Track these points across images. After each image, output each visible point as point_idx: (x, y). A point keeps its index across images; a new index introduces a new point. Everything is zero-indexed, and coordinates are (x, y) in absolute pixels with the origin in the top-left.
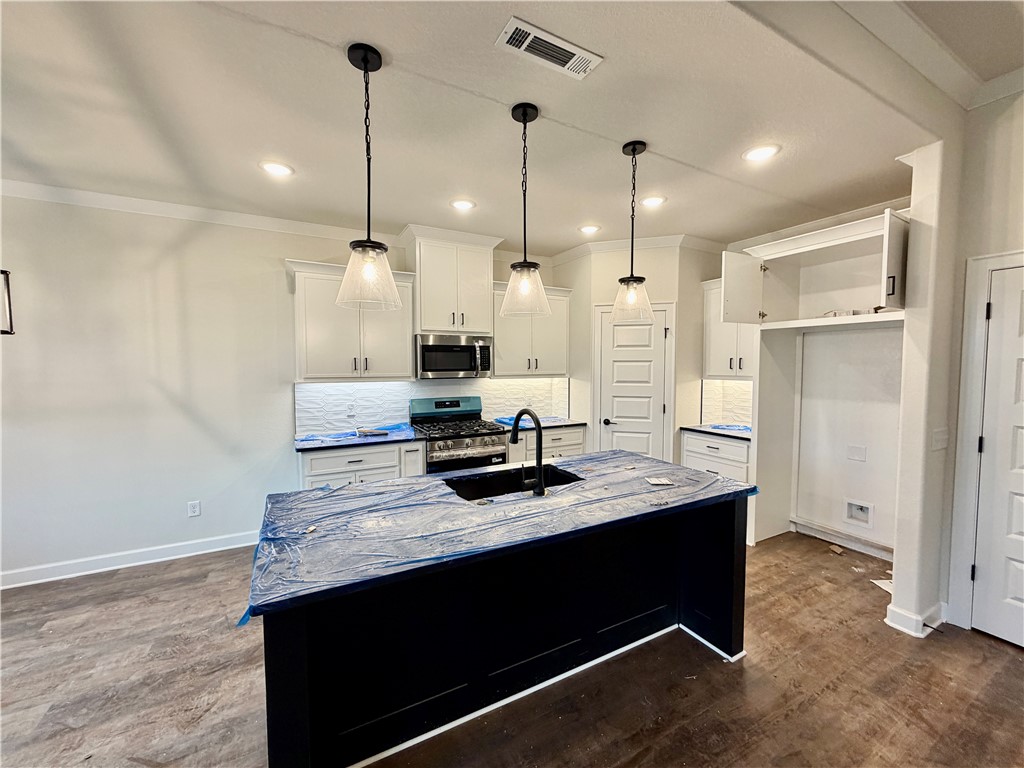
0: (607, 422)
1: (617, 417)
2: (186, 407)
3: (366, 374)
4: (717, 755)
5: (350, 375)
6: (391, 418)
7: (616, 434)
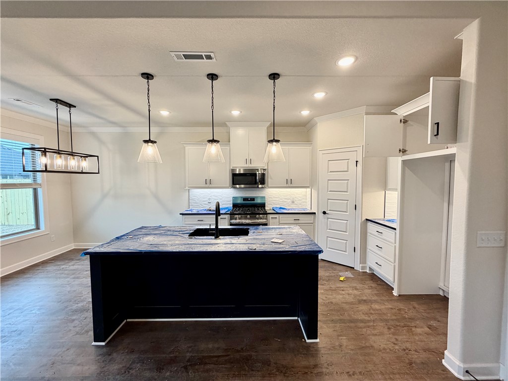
0: (324, 213)
1: (330, 210)
2: (156, 197)
3: (211, 186)
4: (252, 370)
5: (204, 186)
6: (225, 204)
7: (329, 220)
